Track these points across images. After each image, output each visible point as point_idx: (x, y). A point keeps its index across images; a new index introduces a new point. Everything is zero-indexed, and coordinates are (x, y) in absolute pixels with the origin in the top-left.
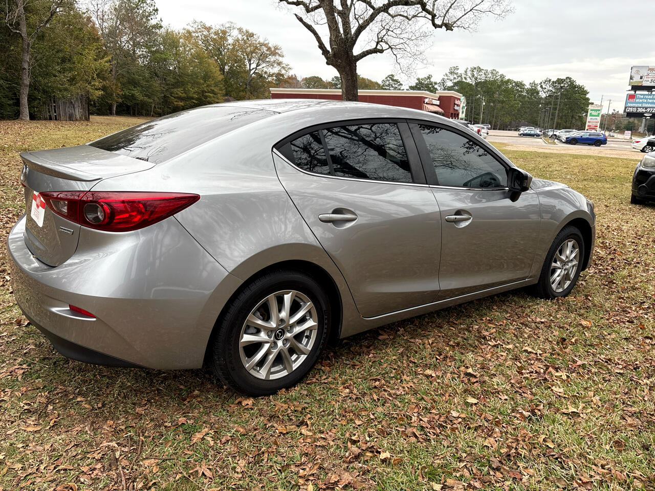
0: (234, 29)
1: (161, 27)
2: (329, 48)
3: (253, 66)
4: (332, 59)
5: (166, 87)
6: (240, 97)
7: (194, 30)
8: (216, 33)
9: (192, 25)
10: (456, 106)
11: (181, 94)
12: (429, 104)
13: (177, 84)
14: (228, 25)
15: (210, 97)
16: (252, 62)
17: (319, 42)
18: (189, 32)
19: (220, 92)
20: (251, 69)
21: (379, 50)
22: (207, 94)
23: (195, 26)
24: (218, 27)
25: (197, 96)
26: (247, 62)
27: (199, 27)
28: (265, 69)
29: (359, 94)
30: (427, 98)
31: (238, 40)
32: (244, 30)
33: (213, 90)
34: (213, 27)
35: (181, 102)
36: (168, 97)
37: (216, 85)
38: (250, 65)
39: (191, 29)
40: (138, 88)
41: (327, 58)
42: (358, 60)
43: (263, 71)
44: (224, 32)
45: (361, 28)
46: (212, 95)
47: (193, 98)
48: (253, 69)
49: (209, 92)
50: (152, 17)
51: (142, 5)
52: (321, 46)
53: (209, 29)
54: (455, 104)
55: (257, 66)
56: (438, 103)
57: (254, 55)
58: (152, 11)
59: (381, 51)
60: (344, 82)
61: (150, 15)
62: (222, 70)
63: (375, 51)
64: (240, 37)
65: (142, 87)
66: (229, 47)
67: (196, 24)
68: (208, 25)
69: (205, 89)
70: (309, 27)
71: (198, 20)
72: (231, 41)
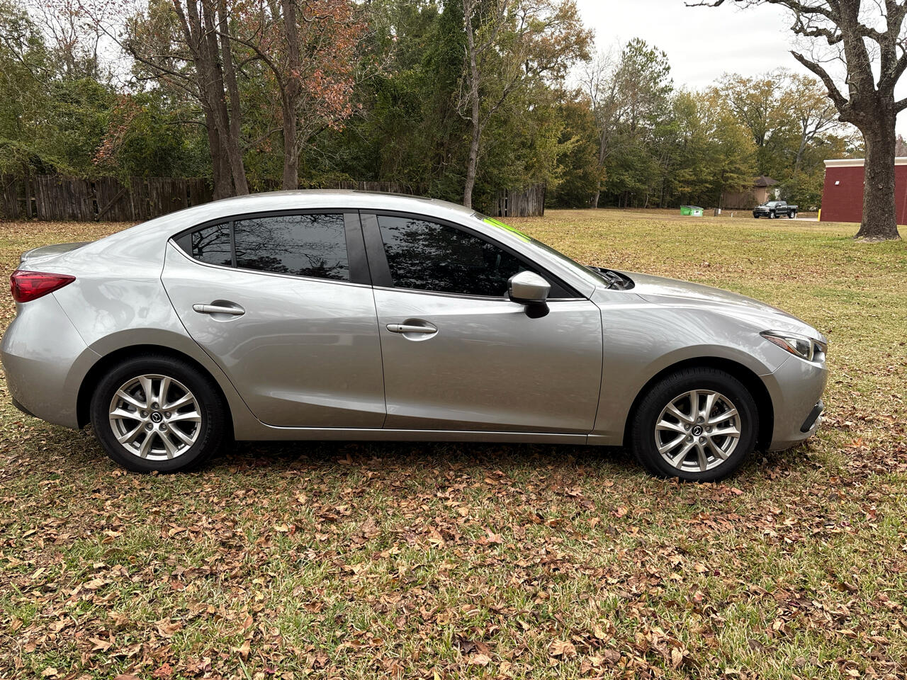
0: (785, 76)
1: (672, 90)
3: (811, 128)
4: (850, 112)
5: (670, 168)
6: (782, 176)
7: (722, 86)
8: (756, 87)
9: (721, 80)
11: (688, 177)
13: (683, 165)
14: (776, 73)
15: (733, 179)
16: (810, 122)
17: (829, 88)
18: (716, 91)
19: (750, 170)
20: (807, 132)
22: (728, 175)
23: (725, 81)
24: (761, 77)
25: (712, 178)
26: (802, 124)
27: (732, 81)
28: (830, 132)
31: (790, 94)
32: (801, 77)
33: (739, 169)
34: (754, 79)
35: (688, 187)
36: (671, 181)
37: (745, 160)
38: (806, 127)
39: (719, 86)
40: (630, 172)
41: (842, 111)
43: (825, 134)
44: (769, 84)
46: (735, 176)
47: (706, 182)
48: (810, 133)
49: (732, 172)
50: (661, 78)
51: (650, 65)
52: (833, 94)
53: (743, 82)
55: (817, 128)
57: (813, 112)
58: (661, 70)
61: (659, 76)
62: (760, 139)
64: (794, 88)
65: (636, 170)
66: (775, 103)
67: (727, 78)
68: (745, 77)
69: (726, 168)
70: (814, 67)
71: (731, 73)
72: (777, 94)
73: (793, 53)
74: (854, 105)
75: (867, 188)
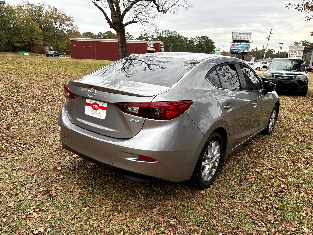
0: (46, 5)
1: (5, 3)
2: (111, 20)
3: (58, 26)
4: (112, 25)
5: (9, 36)
6: (52, 42)
7: (23, 5)
8: (36, 8)
9: (22, 3)
10: (161, 48)
11: (18, 40)
12: (149, 47)
13: (16, 34)
14: (42, 4)
15: (35, 42)
16: (57, 23)
17: (106, 16)
19: (41, 39)
20: (57, 27)
21: (135, 21)
22: (33, 40)
23: (24, 3)
24: (37, 5)
25: (27, 41)
26: (54, 24)
27: (26, 4)
28: (65, 28)
29: (126, 42)
30: (149, 44)
31: (48, 12)
32: (52, 7)
33: (37, 38)
34: (34, 4)
35: (19, 44)
36: (11, 41)
37: (38, 35)
38: (56, 25)
39: (21, 5)
41: (110, 25)
42: (125, 26)
43: (63, 28)
44: (40, 7)
45: (126, 11)
46: (36, 40)
47: (25, 42)
48: (58, 27)
49: (34, 39)
52: (107, 18)
53: (31, 5)
54: (161, 47)
55: (60, 26)
56: (153, 46)
57: (58, 20)
59: (136, 22)
60: (119, 36)
62: (41, 27)
63: (133, 22)
64: (49, 10)
66: (43, 15)
67: (24, 2)
68: (31, 3)
69: (32, 37)
70: (100, 9)
72: (44, 12)
73: (93, 2)
74: (114, 23)
75: (120, 49)
